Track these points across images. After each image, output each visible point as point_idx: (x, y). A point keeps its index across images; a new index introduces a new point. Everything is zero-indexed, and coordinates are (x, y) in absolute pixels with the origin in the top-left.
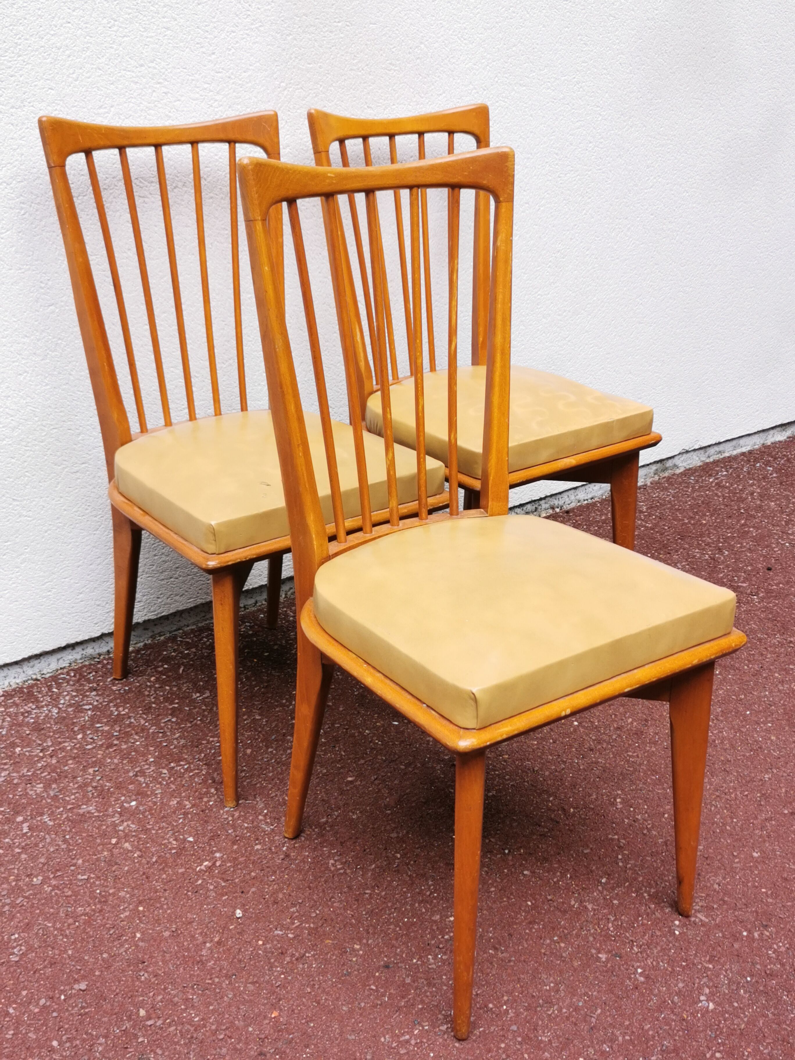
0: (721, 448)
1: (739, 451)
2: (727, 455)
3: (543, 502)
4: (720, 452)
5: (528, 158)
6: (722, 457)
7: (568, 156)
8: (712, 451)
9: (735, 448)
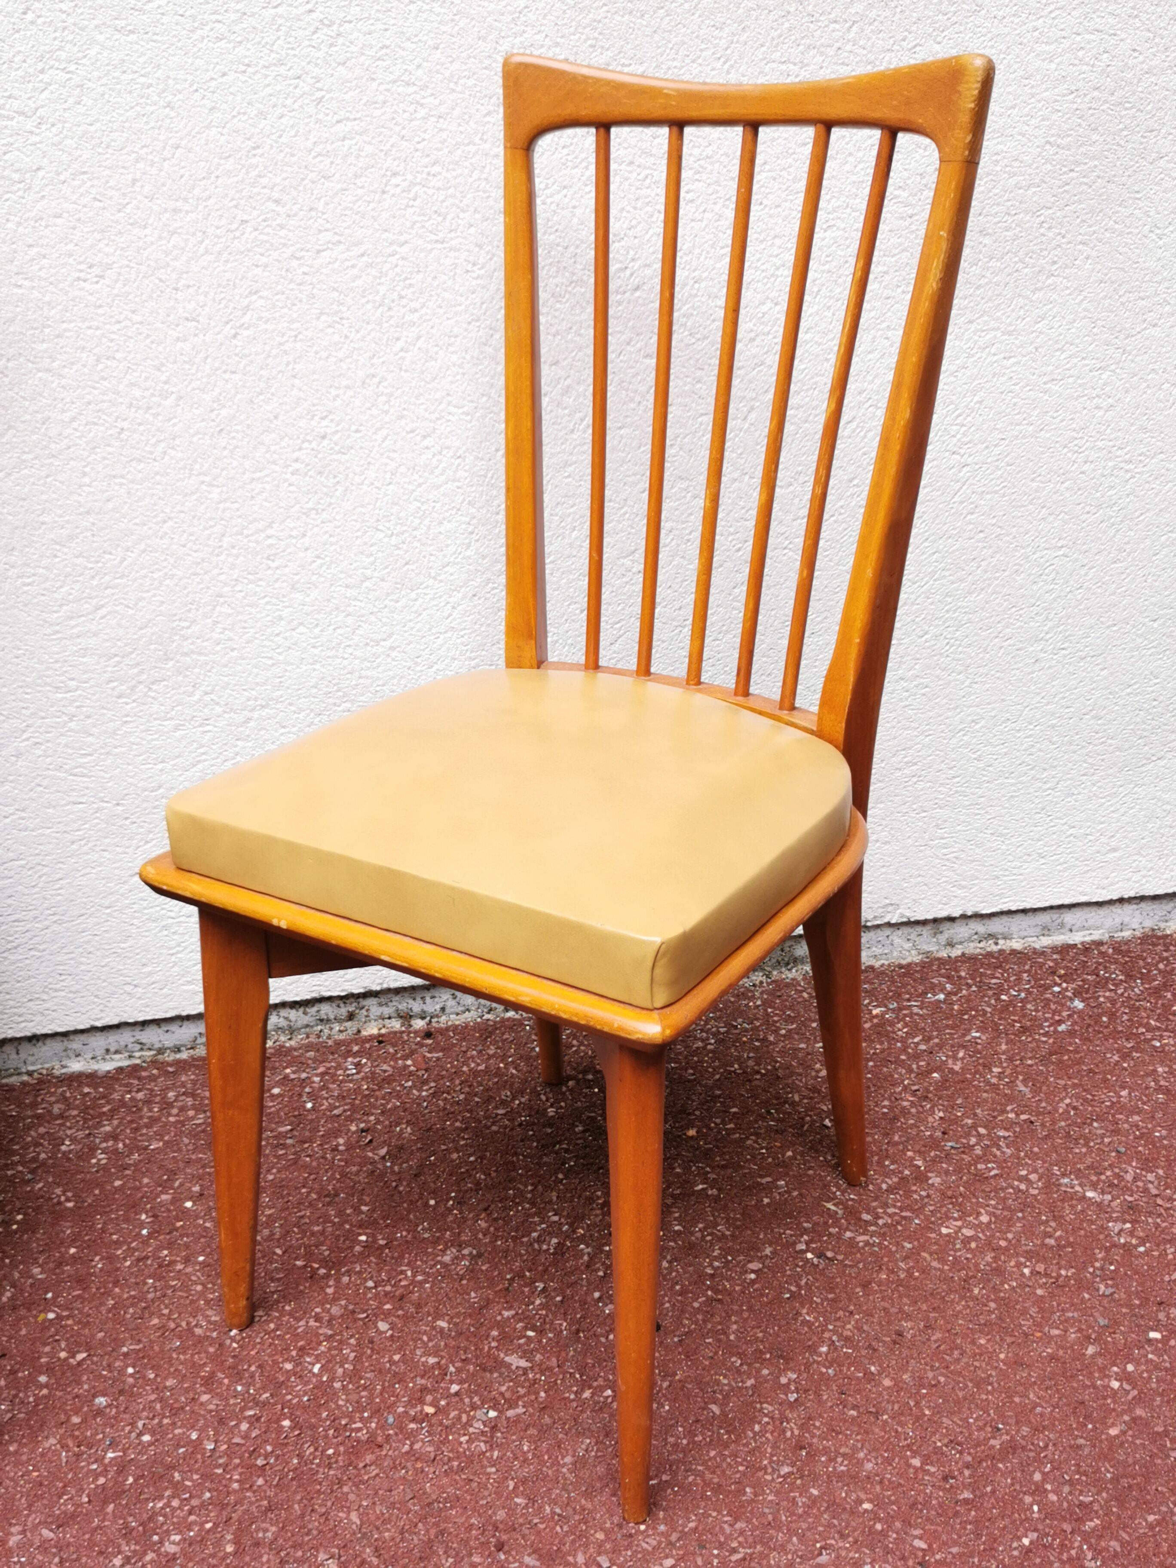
0: (995, 926)
1: (1059, 939)
2: (1017, 945)
3: (371, 1002)
4: (991, 936)
5: (176, 211)
6: (995, 948)
7: (321, 205)
8: (962, 931)
9: (1046, 930)
